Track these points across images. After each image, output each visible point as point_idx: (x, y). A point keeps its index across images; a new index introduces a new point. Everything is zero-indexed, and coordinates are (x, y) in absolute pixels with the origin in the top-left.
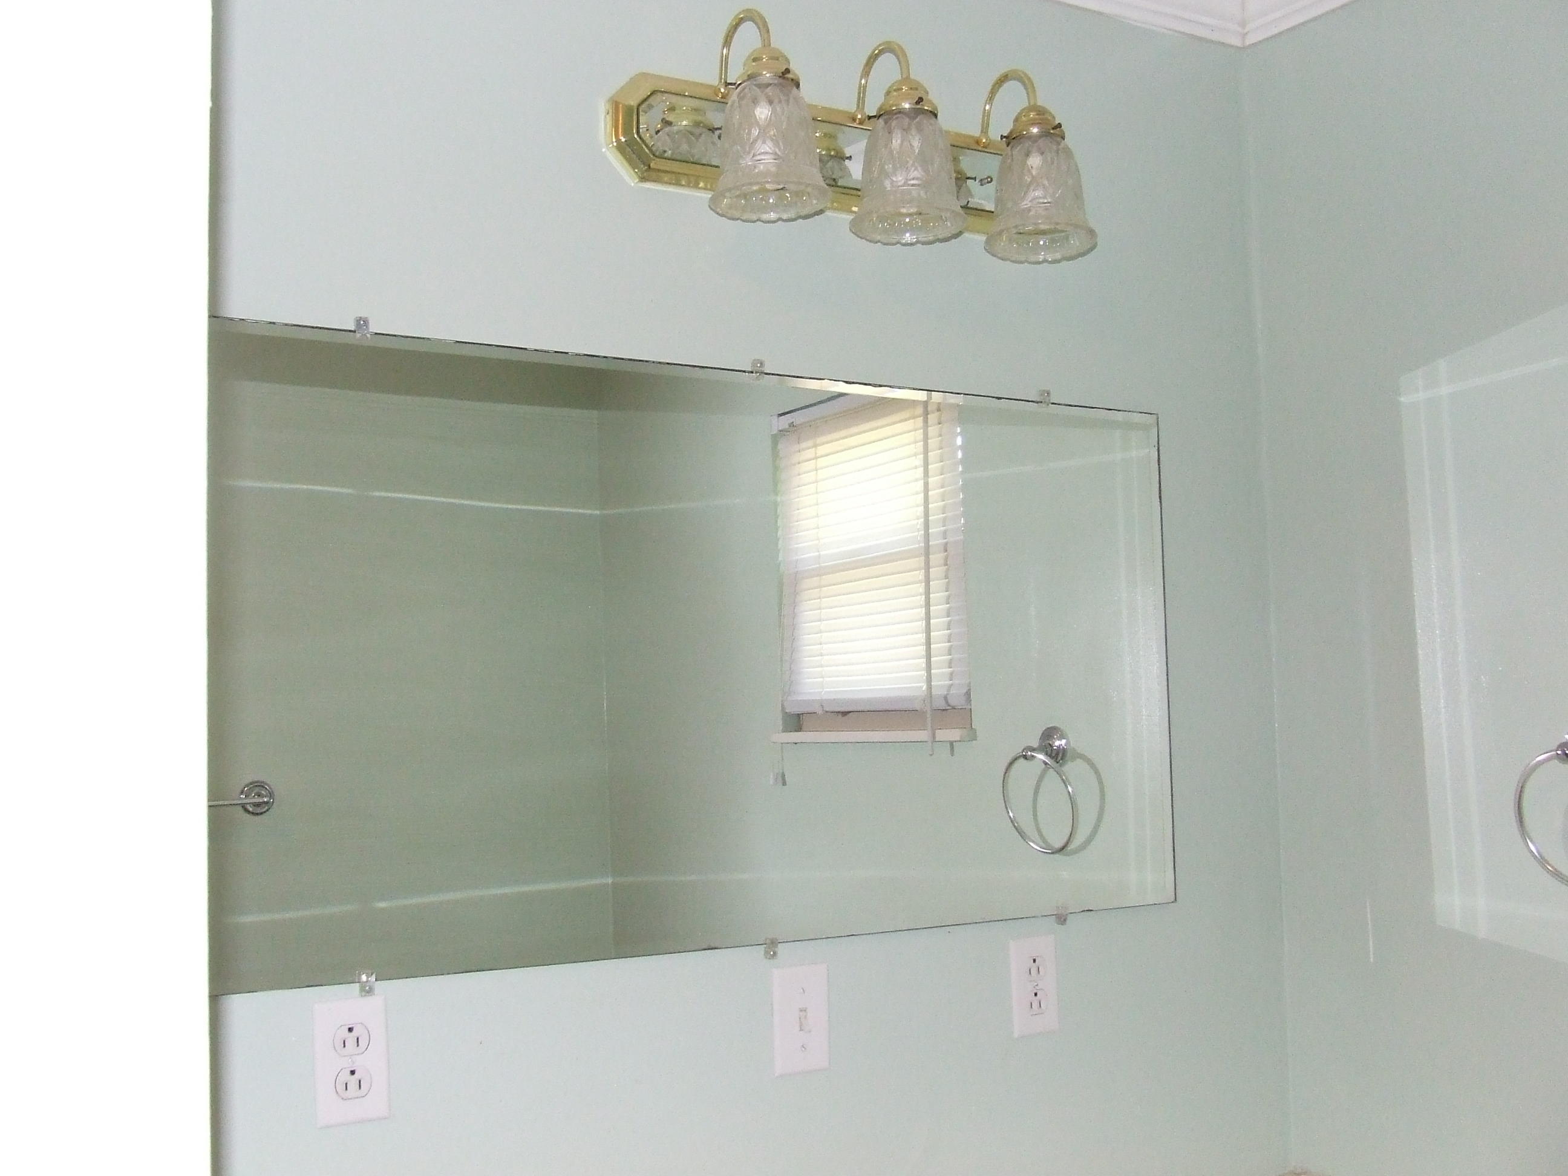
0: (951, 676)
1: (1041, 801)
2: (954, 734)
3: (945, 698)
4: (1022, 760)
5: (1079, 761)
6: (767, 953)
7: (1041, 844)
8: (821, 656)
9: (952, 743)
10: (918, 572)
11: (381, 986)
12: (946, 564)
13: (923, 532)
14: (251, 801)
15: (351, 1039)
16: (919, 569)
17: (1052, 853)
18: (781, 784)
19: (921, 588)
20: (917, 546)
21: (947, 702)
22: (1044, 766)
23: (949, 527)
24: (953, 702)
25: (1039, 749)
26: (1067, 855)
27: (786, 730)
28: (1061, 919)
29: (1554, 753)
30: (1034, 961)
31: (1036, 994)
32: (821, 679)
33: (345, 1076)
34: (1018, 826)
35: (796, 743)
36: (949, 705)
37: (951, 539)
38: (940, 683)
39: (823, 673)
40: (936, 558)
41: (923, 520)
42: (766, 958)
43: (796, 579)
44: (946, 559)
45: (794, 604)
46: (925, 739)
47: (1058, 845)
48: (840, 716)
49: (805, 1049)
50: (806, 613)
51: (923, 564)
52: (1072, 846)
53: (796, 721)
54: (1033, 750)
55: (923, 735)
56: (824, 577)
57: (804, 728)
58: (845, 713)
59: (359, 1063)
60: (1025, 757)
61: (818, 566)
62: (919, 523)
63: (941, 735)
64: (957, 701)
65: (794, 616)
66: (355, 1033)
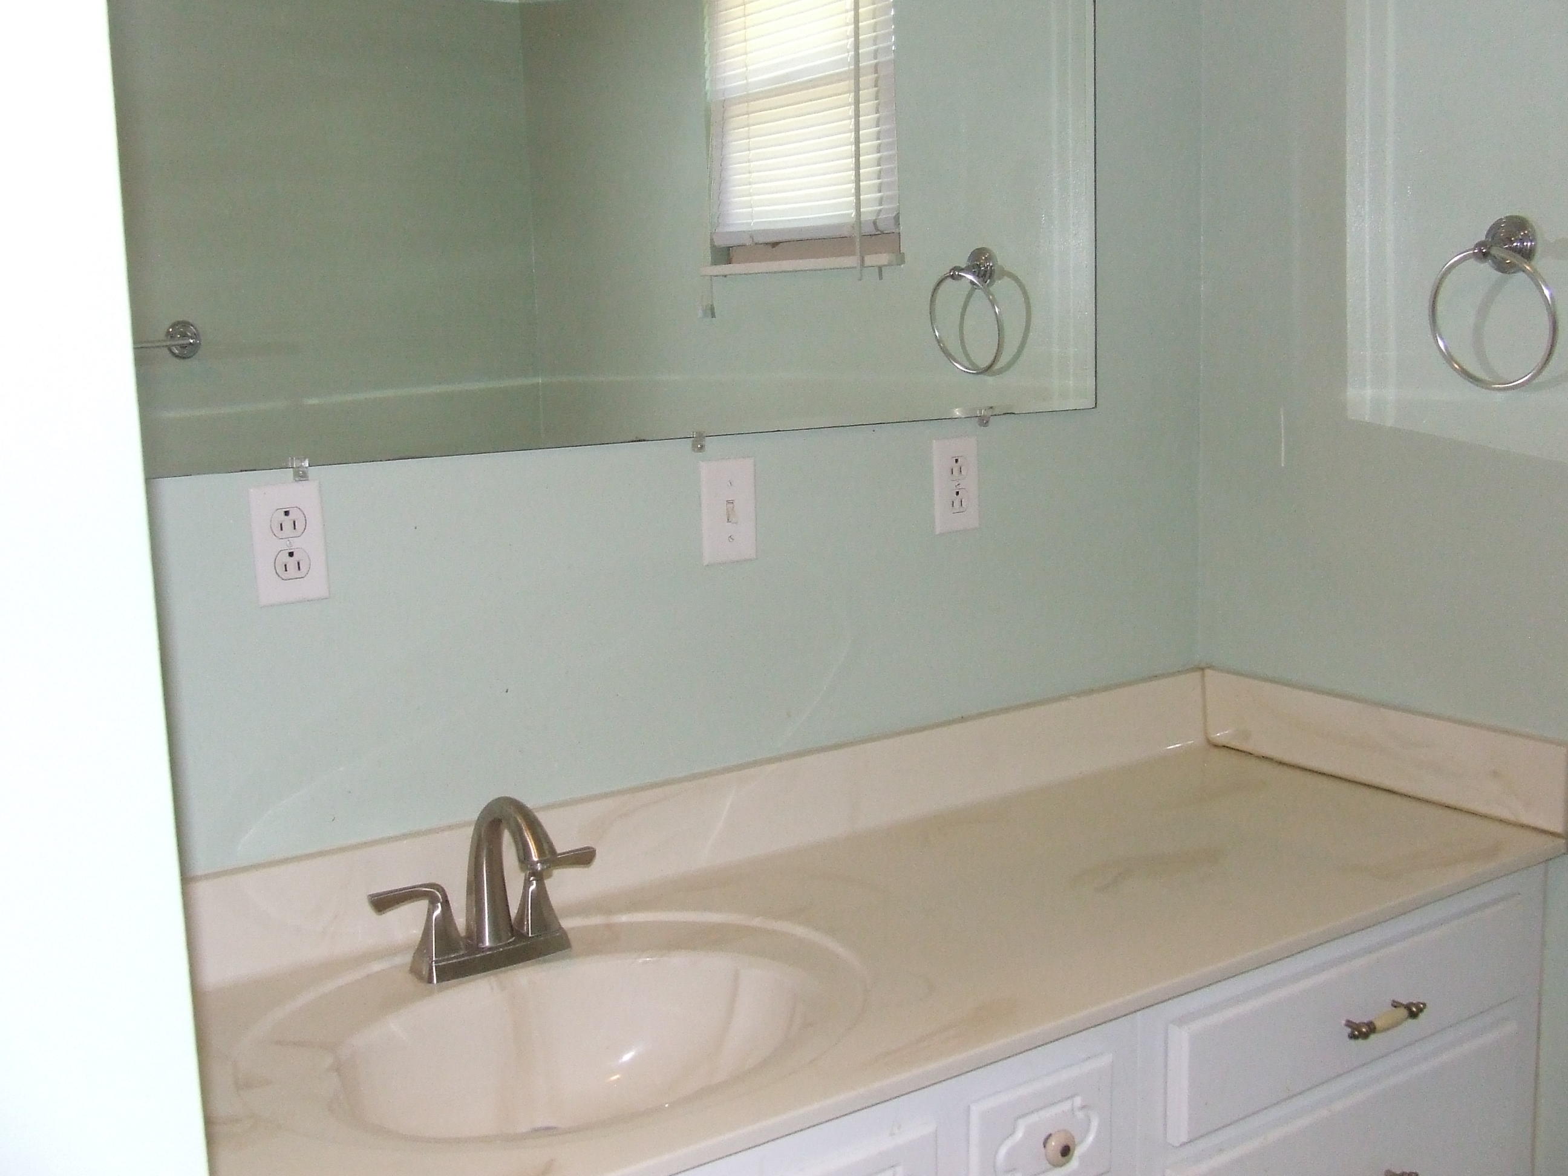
0: (881, 201)
1: (969, 323)
2: (883, 259)
3: (875, 223)
4: (950, 280)
5: (1006, 279)
6: (694, 446)
7: (967, 364)
8: (750, 185)
9: (880, 268)
10: (848, 94)
11: (313, 472)
12: (876, 86)
13: (853, 53)
14: (176, 343)
15: (287, 522)
16: (849, 92)
17: (977, 374)
18: (710, 316)
19: (851, 111)
20: (847, 68)
21: (877, 229)
22: (970, 286)
23: (881, 45)
24: (881, 226)
25: (967, 270)
26: (994, 374)
27: (715, 262)
28: (984, 421)
29: (1471, 252)
30: (957, 461)
31: (957, 493)
32: (751, 209)
33: (285, 557)
34: (944, 346)
35: (725, 276)
36: (878, 230)
37: (882, 59)
38: (869, 210)
39: (752, 202)
40: (866, 79)
41: (853, 39)
42: (694, 450)
43: (724, 105)
44: (877, 80)
45: (723, 134)
46: (855, 265)
47: (984, 363)
48: (770, 247)
49: (733, 539)
50: (733, 143)
51: (853, 88)
52: (997, 367)
53: (724, 254)
54: (962, 270)
55: (851, 261)
56: (752, 103)
57: (733, 260)
58: (775, 244)
59: (296, 544)
60: (952, 277)
61: (745, 93)
62: (850, 43)
63: (870, 260)
64: (886, 226)
65: (722, 146)
66: (292, 516)
